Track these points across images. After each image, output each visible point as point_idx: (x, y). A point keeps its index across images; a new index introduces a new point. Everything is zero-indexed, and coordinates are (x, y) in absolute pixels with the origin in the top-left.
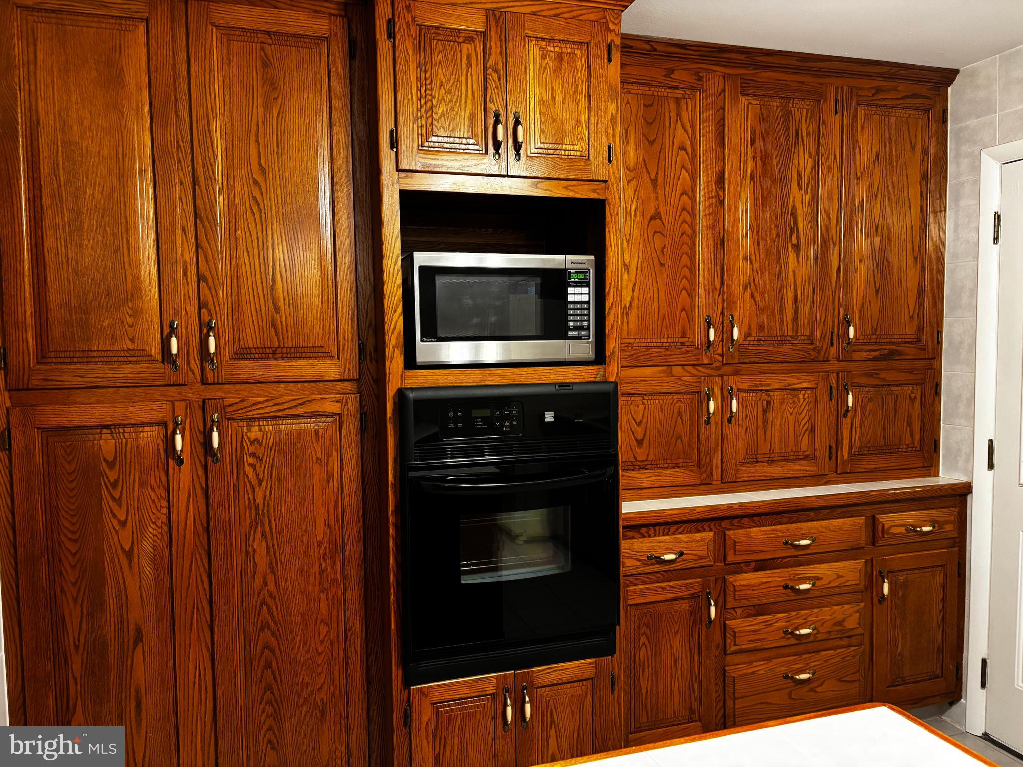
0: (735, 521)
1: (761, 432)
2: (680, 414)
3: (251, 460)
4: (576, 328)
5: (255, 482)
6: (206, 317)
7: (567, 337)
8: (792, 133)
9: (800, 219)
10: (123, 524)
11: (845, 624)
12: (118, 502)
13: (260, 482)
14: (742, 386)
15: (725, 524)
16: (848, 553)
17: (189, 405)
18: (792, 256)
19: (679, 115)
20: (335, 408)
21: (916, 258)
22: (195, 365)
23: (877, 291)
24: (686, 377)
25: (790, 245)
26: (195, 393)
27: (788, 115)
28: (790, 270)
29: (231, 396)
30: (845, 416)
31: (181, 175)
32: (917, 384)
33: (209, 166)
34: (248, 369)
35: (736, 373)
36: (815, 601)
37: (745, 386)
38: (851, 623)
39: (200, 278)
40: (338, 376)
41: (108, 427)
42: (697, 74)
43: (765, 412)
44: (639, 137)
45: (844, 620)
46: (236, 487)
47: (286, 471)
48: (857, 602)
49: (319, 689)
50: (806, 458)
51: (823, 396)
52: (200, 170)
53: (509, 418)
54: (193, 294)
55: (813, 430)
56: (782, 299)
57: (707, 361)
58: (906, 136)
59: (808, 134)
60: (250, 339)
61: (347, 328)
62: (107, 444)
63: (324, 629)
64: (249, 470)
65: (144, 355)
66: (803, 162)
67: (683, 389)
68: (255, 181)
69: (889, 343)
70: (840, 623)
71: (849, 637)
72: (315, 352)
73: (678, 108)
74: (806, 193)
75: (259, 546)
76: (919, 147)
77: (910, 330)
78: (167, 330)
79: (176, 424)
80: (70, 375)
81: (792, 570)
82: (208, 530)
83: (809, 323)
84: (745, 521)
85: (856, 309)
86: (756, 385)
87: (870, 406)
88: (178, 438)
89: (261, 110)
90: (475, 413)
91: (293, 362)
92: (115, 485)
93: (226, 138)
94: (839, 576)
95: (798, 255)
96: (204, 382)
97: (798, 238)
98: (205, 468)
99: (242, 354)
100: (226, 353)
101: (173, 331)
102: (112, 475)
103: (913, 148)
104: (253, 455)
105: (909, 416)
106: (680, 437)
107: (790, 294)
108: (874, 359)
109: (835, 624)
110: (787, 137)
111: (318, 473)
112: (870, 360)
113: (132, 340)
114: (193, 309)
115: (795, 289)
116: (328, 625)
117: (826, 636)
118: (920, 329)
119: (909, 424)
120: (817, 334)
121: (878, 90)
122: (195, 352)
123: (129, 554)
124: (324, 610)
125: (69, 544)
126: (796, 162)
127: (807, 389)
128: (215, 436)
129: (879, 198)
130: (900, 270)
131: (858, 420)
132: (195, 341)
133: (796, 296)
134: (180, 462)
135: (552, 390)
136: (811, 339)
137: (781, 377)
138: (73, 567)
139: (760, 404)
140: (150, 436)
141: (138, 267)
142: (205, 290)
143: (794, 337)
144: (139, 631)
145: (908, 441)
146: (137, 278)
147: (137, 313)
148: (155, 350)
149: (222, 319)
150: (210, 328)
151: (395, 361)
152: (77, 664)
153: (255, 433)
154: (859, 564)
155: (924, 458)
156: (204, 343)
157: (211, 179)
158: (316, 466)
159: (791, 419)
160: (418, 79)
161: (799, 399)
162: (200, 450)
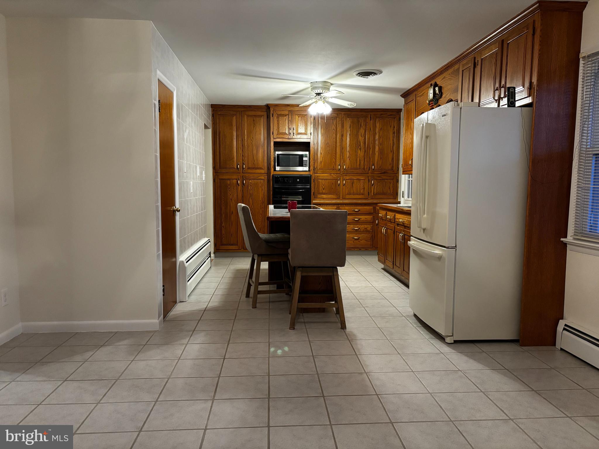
0: (342, 205)
1: (351, 188)
2: (332, 184)
3: (250, 186)
4: (305, 165)
5: (250, 189)
6: (243, 162)
7: (303, 166)
8: (360, 124)
9: (361, 143)
10: (230, 195)
11: (367, 229)
12: (230, 191)
13: (251, 190)
14: (346, 178)
15: (339, 205)
16: (369, 214)
17: (240, 176)
18: (359, 151)
19: (333, 123)
20: (263, 178)
21: (391, 151)
22: (242, 170)
23: (381, 158)
24: (334, 176)
25: (359, 149)
26: (242, 174)
27: (359, 121)
28: (359, 154)
29: (247, 175)
30: (372, 186)
31: (240, 139)
32: (392, 179)
33: (244, 138)
34: (249, 171)
35: (346, 175)
36: (360, 223)
37: (347, 178)
38: (368, 229)
39: (243, 156)
40: (264, 173)
41: (229, 179)
42: (337, 114)
43: (352, 184)
44: (324, 128)
45: (367, 228)
46: (247, 191)
47: (255, 188)
48: (371, 225)
49: (260, 226)
50: (362, 194)
51: (367, 181)
52: (243, 138)
53: (291, 180)
54: (242, 158)
55: (364, 188)
56: (356, 160)
57: (339, 173)
58: (389, 124)
59: (363, 125)
60: (250, 166)
61: (266, 165)
62: (229, 182)
63: (261, 215)
64: (249, 188)
65: (234, 168)
66: (362, 131)
67: (333, 178)
68: (251, 140)
69: (385, 170)
70: (366, 228)
71: (369, 232)
72: (261, 169)
73: (333, 121)
74: (363, 137)
75: (251, 200)
76: (392, 126)
77: (390, 167)
78: (237, 164)
79: (238, 179)
80: (224, 171)
81: (355, 216)
82: (243, 197)
83: (363, 165)
84: (344, 205)
85: (376, 162)
86: (350, 178)
87: (379, 184)
88: (239, 181)
89: (253, 128)
90: (285, 179)
91: (257, 170)
92: (229, 188)
93: (247, 132)
94: (366, 219)
95: (361, 151)
96: (243, 173)
97: (361, 147)
98: (243, 187)
99: (249, 168)
100: (246, 168)
101: (238, 164)
102: (229, 187)
103: (391, 126)
104: (250, 185)
105: (389, 187)
106: (332, 188)
107: (359, 159)
108: (380, 173)
109: (365, 229)
110: (358, 126)
111: (260, 189)
112: (379, 174)
113: (232, 166)
114: (241, 161)
115: (360, 158)
116: (262, 215)
117: (363, 231)
118: (393, 167)
119: (389, 188)
120: (365, 167)
121: (381, 114)
122: (242, 168)
123: (231, 200)
124: (261, 212)
125: (223, 197)
126: (360, 131)
127: (363, 179)
128: (244, 181)
129: (381, 138)
130: (387, 154)
131: (376, 187)
132: (242, 166)
133: (360, 160)
134: (239, 186)
135: (299, 176)
136: (364, 169)
137: (356, 177)
138: (223, 201)
139: (351, 182)
140: (235, 181)
141: (233, 154)
142: (243, 158)
143: (360, 168)
144: (232, 212)
145: (389, 192)
146: (233, 156)
147: (233, 161)
148: (236, 168)
149: (246, 163)
150: (244, 164)
151: (272, 170)
152: (223, 216)
153: (250, 181)
154: (371, 217)
155: (394, 196)
156: (243, 166)
157: (245, 140)
158: (260, 188)
159: (359, 186)
160: (277, 123)
161: (361, 182)
162: (242, 184)
